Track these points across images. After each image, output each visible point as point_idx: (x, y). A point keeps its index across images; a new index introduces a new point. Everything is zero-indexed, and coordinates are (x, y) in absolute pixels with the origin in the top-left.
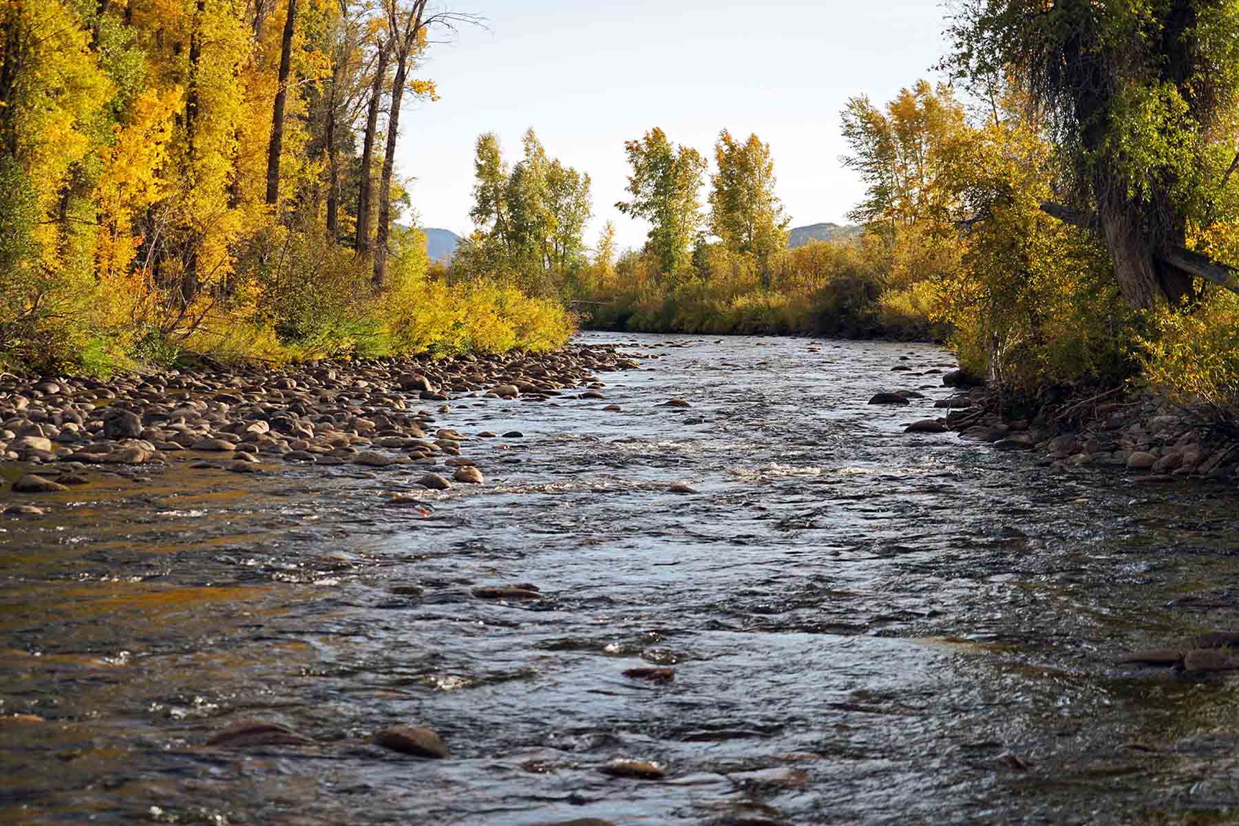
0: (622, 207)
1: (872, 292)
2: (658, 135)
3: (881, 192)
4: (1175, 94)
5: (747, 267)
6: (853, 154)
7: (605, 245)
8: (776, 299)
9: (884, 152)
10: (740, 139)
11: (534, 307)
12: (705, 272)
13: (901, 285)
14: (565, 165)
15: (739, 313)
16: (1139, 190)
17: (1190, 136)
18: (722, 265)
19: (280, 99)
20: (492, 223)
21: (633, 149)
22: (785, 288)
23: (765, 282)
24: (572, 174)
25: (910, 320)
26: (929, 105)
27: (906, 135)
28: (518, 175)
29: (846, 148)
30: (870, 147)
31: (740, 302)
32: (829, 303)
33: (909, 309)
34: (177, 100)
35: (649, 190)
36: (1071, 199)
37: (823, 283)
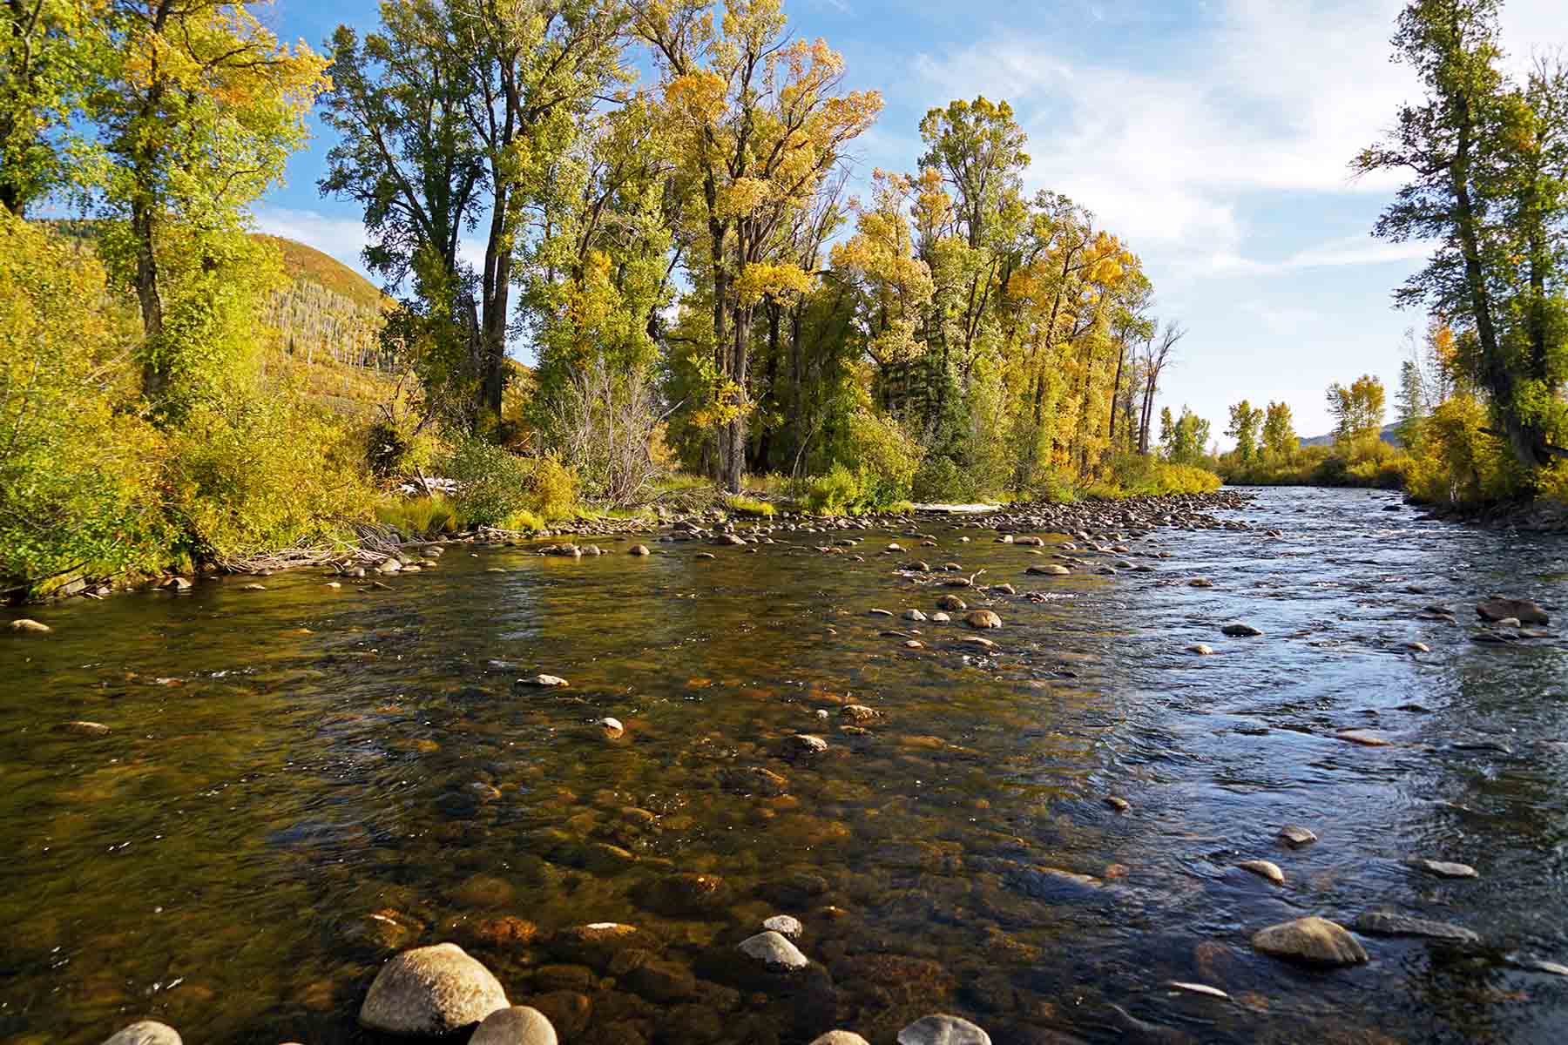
0: (1227, 433)
1: (1342, 467)
2: (1245, 403)
3: (1343, 423)
4: (1541, 384)
5: (1281, 457)
6: (1331, 407)
7: (1214, 450)
8: (1296, 470)
9: (1346, 406)
10: (1278, 404)
11: (1207, 476)
12: (1262, 459)
13: (1356, 464)
14: (1200, 418)
15: (1280, 476)
16: (1526, 421)
17: (1547, 399)
18: (1270, 455)
19: (1115, 397)
20: (1168, 441)
21: (1232, 409)
22: (1298, 465)
23: (1289, 463)
24: (1203, 421)
25: (1360, 478)
26: (1369, 384)
27: (1356, 398)
28: (1181, 422)
29: (1329, 405)
30: (1340, 403)
31: (1279, 472)
32: (1323, 470)
33: (1361, 474)
34: (1079, 399)
35: (1238, 426)
36: (1493, 426)
37: (1318, 463)
